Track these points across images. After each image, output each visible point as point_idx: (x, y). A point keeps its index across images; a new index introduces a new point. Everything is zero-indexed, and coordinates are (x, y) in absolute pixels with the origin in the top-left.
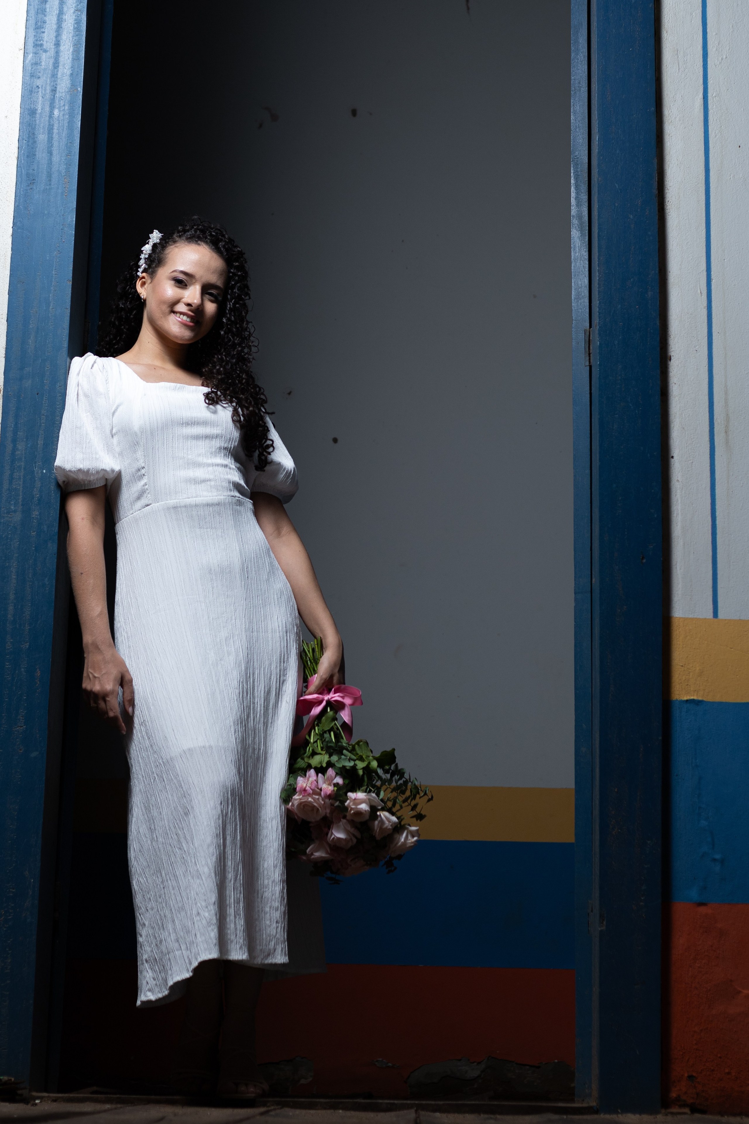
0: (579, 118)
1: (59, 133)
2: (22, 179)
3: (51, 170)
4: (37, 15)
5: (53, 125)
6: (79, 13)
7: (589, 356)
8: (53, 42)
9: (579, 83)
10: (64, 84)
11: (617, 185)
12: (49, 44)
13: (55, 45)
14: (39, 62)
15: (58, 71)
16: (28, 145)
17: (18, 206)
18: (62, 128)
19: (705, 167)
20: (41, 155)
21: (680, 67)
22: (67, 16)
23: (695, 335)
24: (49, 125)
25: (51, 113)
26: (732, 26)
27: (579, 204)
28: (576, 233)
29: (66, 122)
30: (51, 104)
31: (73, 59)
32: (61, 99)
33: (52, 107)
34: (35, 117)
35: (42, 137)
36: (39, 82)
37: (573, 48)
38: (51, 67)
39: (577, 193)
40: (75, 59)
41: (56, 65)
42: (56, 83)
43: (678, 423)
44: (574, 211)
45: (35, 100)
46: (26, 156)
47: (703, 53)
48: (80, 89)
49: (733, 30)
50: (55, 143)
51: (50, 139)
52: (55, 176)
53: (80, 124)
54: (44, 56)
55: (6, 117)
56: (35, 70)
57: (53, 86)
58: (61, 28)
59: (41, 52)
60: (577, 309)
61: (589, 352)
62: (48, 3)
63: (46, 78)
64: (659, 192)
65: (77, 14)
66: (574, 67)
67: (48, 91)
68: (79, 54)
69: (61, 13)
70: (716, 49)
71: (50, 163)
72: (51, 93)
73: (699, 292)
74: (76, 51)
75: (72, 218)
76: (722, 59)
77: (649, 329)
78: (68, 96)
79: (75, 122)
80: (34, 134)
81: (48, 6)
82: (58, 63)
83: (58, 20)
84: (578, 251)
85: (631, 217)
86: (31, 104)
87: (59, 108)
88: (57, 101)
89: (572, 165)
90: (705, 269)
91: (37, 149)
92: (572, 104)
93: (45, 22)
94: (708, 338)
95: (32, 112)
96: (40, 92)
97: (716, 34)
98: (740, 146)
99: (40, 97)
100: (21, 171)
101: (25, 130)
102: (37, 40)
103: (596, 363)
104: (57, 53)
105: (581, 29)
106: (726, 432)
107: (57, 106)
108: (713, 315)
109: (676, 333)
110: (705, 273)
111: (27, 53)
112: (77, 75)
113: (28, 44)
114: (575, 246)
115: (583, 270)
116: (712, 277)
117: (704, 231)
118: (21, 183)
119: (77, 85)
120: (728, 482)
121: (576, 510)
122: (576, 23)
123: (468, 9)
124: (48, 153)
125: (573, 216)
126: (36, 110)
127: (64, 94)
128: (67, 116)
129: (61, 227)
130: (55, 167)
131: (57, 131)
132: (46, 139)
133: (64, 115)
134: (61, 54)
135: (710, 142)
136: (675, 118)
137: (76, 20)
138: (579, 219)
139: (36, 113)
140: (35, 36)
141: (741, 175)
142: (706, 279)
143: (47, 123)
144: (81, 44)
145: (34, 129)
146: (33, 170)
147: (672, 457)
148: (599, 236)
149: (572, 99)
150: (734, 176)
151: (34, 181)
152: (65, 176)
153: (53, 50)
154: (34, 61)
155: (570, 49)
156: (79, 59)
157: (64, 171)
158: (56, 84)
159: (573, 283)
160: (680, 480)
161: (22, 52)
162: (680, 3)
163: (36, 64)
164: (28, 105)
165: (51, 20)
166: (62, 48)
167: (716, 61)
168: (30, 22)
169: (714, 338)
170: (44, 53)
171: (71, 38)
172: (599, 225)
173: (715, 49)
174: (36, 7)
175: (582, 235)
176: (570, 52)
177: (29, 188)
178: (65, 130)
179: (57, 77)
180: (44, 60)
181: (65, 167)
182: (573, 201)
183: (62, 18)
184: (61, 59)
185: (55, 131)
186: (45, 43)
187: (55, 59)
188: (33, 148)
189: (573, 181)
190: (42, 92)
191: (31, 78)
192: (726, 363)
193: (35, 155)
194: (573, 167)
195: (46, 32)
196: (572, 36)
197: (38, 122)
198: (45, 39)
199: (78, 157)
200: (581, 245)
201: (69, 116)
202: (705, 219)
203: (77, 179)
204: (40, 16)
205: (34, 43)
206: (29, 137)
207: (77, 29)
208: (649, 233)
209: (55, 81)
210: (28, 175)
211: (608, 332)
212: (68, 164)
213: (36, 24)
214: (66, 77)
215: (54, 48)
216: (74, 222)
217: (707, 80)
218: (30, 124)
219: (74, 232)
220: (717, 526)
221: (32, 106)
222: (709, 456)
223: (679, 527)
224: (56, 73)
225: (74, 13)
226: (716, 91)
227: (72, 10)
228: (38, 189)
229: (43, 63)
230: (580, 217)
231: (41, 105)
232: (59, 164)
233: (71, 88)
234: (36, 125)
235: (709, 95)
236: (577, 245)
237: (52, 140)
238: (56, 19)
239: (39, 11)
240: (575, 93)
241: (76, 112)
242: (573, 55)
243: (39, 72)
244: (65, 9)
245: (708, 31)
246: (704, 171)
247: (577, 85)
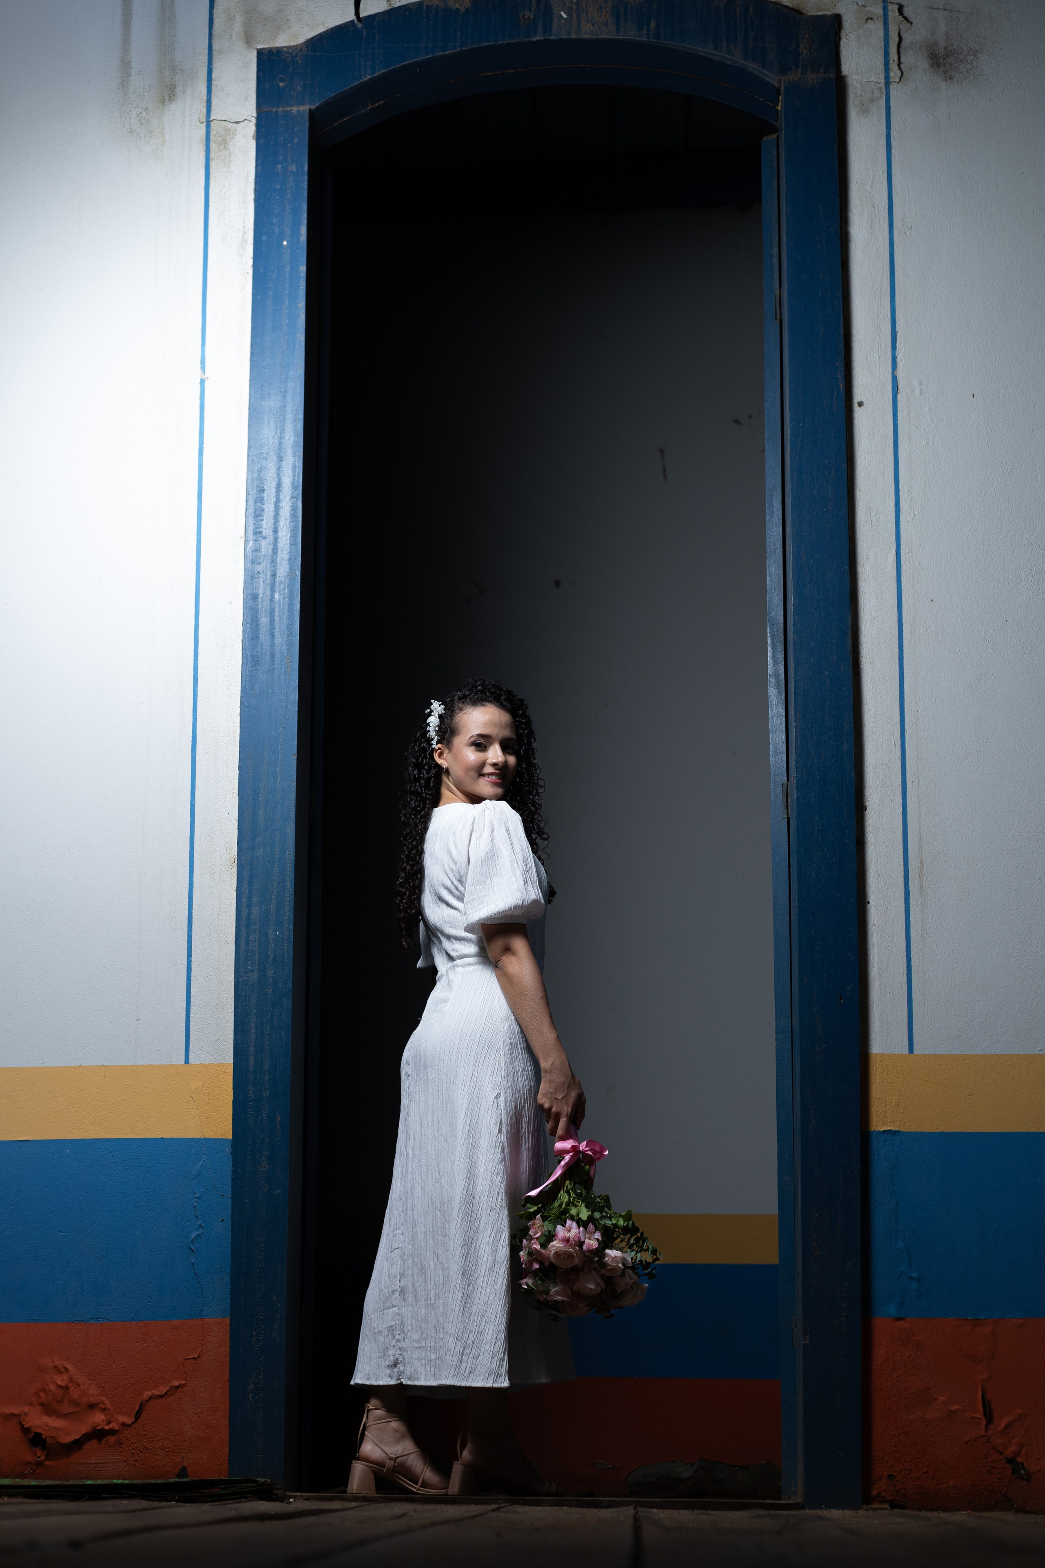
0: (774, 580)
1: (280, 616)
2: (247, 661)
3: (273, 651)
4: (256, 503)
5: (274, 608)
6: (295, 500)
7: (787, 809)
8: (272, 529)
9: (774, 545)
10: (283, 569)
11: (812, 643)
12: (267, 531)
13: (273, 531)
14: (259, 549)
15: (277, 557)
16: (252, 628)
17: (244, 686)
18: (283, 611)
19: (898, 622)
20: (264, 637)
21: (873, 525)
22: (283, 504)
23: (890, 785)
24: (271, 608)
25: (272, 597)
26: (924, 482)
27: (775, 663)
28: (773, 691)
29: (286, 604)
30: (271, 588)
31: (291, 545)
32: (281, 583)
33: (273, 591)
34: (257, 602)
35: (264, 620)
36: (259, 568)
37: (767, 511)
38: (270, 553)
39: (774, 653)
40: (293, 544)
41: (275, 551)
42: (276, 567)
43: (874, 870)
44: (771, 670)
45: (257, 585)
46: (250, 639)
47: (895, 510)
48: (298, 573)
49: (925, 486)
50: (277, 626)
51: (272, 622)
52: (278, 657)
53: (299, 607)
54: (263, 542)
55: (231, 602)
56: (255, 556)
57: (273, 571)
58: (279, 515)
59: (261, 539)
60: (775, 764)
61: (787, 805)
62: (265, 491)
63: (267, 563)
64: (853, 649)
65: (293, 501)
66: (769, 529)
67: (268, 576)
68: (296, 539)
69: (278, 501)
70: (909, 506)
71: (273, 644)
72: (271, 578)
73: (893, 743)
74: (293, 537)
75: (294, 696)
76: (914, 515)
77: (845, 781)
78: (287, 580)
79: (294, 605)
80: (256, 617)
81: (265, 494)
82: (277, 549)
83: (275, 507)
84: (775, 709)
85: (827, 673)
86: (253, 589)
87: (279, 592)
88: (277, 585)
89: (768, 626)
90: (899, 721)
91: (260, 632)
92: (767, 566)
93: (263, 510)
94: (902, 788)
95: (255, 597)
96: (261, 577)
97: (909, 491)
98: (932, 600)
99: (261, 582)
100: (246, 654)
101: (248, 614)
102: (256, 528)
103: (794, 814)
104: (276, 539)
105: (775, 492)
106: (920, 877)
107: (277, 590)
108: (907, 766)
109: (871, 784)
110: (899, 725)
111: (248, 541)
112: (295, 559)
113: (248, 532)
114: (772, 704)
115: (781, 727)
116: (906, 729)
117: (898, 684)
118: (246, 664)
119: (295, 569)
120: (922, 924)
121: (776, 955)
122: (770, 487)
123: (665, 477)
124: (271, 635)
125: (770, 675)
126: (258, 594)
127: (283, 578)
128: (287, 599)
129: (285, 705)
130: (277, 648)
131: (278, 614)
132: (268, 622)
133: (284, 598)
134: (279, 540)
135: (903, 597)
136: (868, 575)
137: (292, 507)
138: (776, 677)
139: (258, 598)
140: (254, 524)
141: (934, 628)
142: (900, 730)
143: (269, 607)
144: (297, 530)
145: (257, 613)
146: (257, 652)
147: (869, 903)
148: (795, 693)
149: (767, 561)
150: (927, 630)
151: (258, 662)
152: (286, 656)
153: (272, 536)
154: (254, 548)
155: (765, 512)
156: (296, 544)
157: (286, 652)
158: (276, 569)
159: (771, 740)
160: (876, 924)
161: (243, 539)
162: (872, 462)
163: (256, 550)
164: (251, 590)
165: (269, 508)
166: (280, 534)
167: (909, 517)
168: (249, 511)
169: (908, 787)
170: (264, 540)
171: (288, 525)
172: (795, 682)
173: (907, 505)
174: (255, 496)
175: (779, 693)
176: (765, 516)
177: (255, 669)
178: (285, 612)
179: (276, 562)
180: (264, 546)
181: (287, 647)
182: (770, 661)
183: (279, 506)
184: (280, 545)
185: (277, 614)
186: (263, 530)
187: (274, 545)
188: (256, 631)
189: (769, 641)
190: (263, 577)
191: (252, 564)
192: (920, 811)
193: (258, 637)
194: (769, 627)
195: (265, 519)
196: (766, 499)
197: (260, 606)
198: (264, 526)
199: (298, 637)
200: (778, 702)
201: (289, 599)
202: (898, 672)
203: (298, 658)
204: (259, 504)
205: (254, 531)
206: (252, 620)
207: (294, 515)
208: (844, 688)
209: (274, 566)
210: (252, 656)
211: (805, 785)
212: (290, 645)
213: (255, 512)
214: (285, 562)
215: (273, 535)
216: (297, 700)
217: (900, 536)
218: (252, 608)
219: (297, 709)
220: (912, 966)
221: (254, 591)
222: (904, 901)
223: (875, 968)
224: (275, 558)
225: (290, 500)
226: (909, 547)
227: (288, 498)
228: (262, 670)
229: (263, 550)
230: (776, 675)
231: (262, 590)
232: (281, 645)
233: (290, 573)
234: (258, 609)
235: (902, 551)
236: (774, 702)
237: (274, 622)
238: (273, 507)
239: (257, 499)
240: (771, 555)
241: (295, 595)
242: (768, 518)
243: (260, 558)
244: (282, 497)
245: (900, 488)
246: (897, 626)
247: (772, 547)
